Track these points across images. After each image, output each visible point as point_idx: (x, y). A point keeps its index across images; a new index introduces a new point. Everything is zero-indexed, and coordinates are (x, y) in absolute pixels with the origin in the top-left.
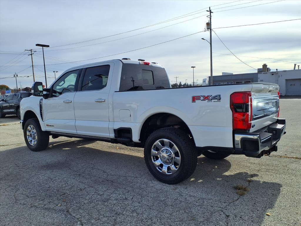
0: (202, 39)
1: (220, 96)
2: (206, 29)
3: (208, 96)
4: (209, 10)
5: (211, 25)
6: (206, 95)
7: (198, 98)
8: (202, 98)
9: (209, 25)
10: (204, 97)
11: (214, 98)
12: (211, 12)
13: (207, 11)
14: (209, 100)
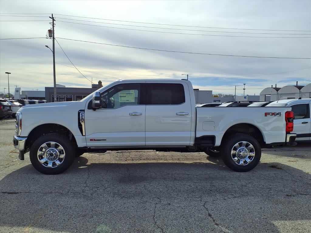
0: (46, 46)
1: (280, 113)
2: (48, 36)
3: (274, 113)
4: (51, 17)
5: (54, 33)
6: (273, 112)
7: (269, 114)
8: (271, 114)
9: (51, 33)
10: (272, 113)
11: (278, 114)
12: (54, 20)
13: (50, 17)
14: (274, 115)
